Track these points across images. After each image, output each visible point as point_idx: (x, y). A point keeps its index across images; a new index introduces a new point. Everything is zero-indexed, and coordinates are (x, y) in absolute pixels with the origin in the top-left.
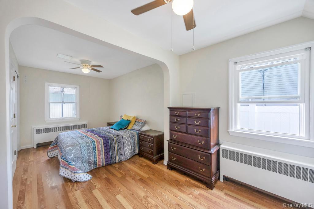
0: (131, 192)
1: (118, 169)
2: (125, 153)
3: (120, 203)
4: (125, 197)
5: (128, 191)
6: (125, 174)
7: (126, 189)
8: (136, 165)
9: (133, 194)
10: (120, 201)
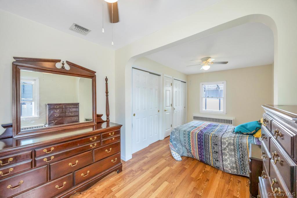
0: (174, 191)
1: (203, 171)
2: (224, 163)
3: (160, 186)
4: (167, 188)
5: (175, 188)
6: (198, 180)
7: (176, 186)
8: (224, 185)
9: (172, 193)
10: (161, 186)
